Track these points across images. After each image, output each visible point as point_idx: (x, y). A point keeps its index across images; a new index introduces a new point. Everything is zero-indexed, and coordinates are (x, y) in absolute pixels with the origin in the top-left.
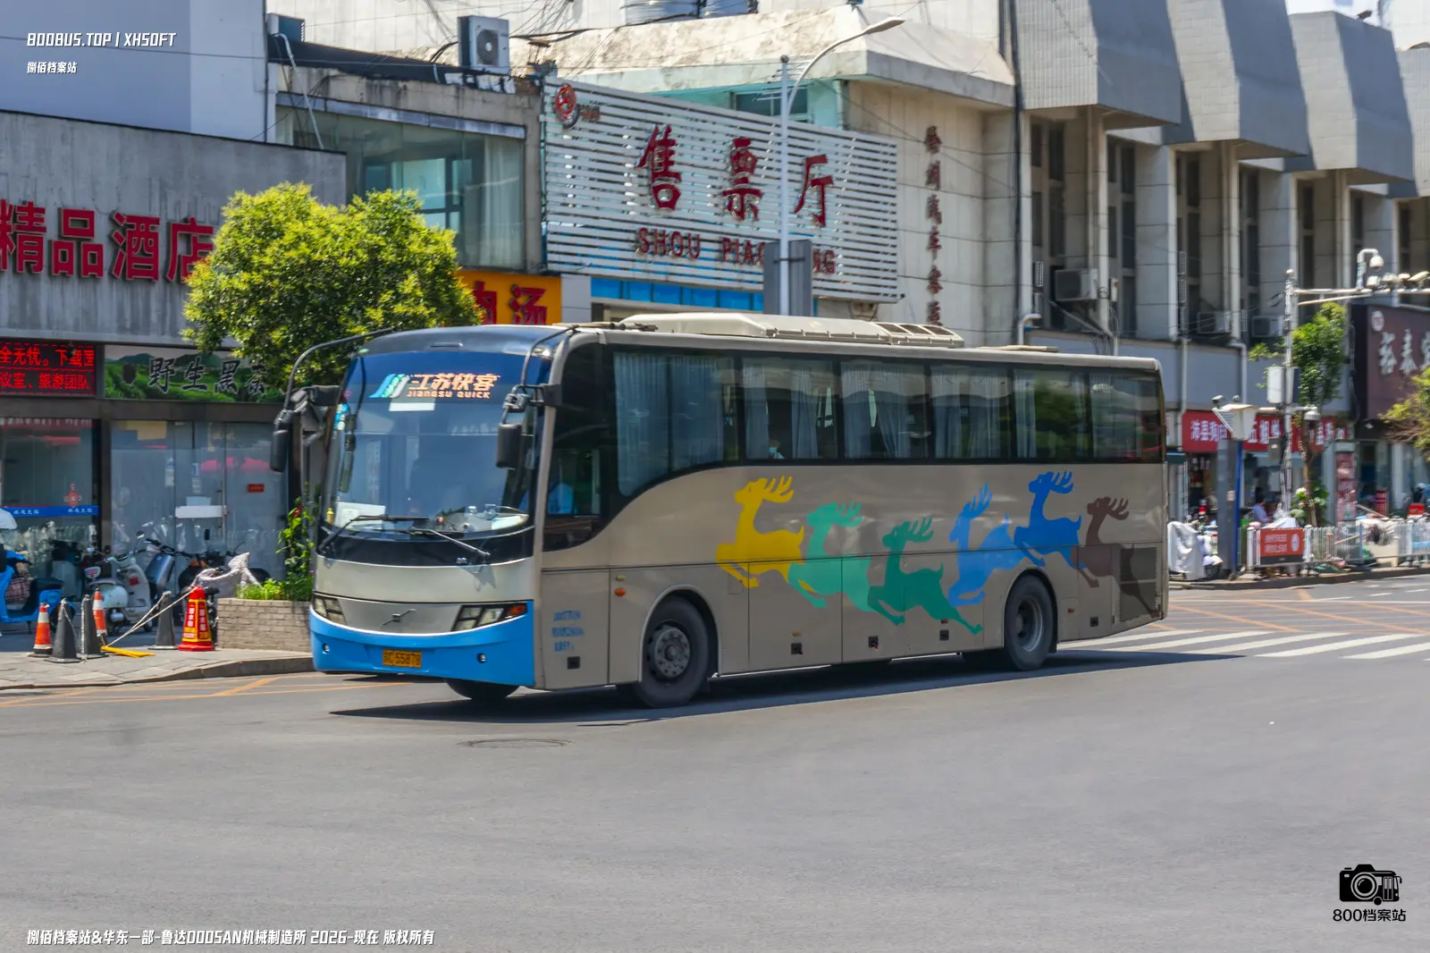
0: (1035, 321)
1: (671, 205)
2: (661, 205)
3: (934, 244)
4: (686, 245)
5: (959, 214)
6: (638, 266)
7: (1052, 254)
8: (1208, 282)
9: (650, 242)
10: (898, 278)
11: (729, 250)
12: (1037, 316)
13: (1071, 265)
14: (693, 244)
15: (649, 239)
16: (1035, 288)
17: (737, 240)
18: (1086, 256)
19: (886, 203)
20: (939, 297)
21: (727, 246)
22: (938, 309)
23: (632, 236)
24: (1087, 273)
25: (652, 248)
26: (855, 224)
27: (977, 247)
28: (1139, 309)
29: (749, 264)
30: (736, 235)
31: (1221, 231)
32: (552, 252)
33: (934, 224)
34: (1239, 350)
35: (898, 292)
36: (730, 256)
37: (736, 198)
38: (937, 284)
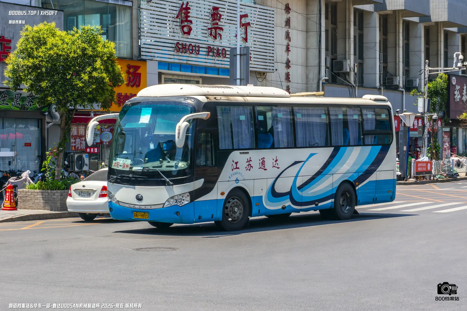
0: (326, 80)
1: (189, 33)
2: (185, 33)
3: (288, 50)
4: (194, 49)
5: (297, 38)
6: (176, 57)
7: (332, 54)
8: (390, 66)
9: (181, 48)
10: (275, 63)
11: (211, 51)
12: (327, 78)
13: (339, 57)
14: (197, 49)
15: (180, 46)
16: (326, 67)
17: (214, 47)
18: (345, 55)
19: (270, 33)
20: (289, 70)
21: (210, 50)
22: (289, 75)
23: (173, 46)
24: (346, 61)
25: (181, 50)
26: (258, 41)
27: (304, 51)
28: (364, 75)
29: (218, 57)
30: (213, 45)
31: (396, 46)
32: (143, 52)
33: (288, 42)
34: (403, 92)
35: (274, 68)
36: (211, 54)
37: (214, 31)
38: (289, 65)
